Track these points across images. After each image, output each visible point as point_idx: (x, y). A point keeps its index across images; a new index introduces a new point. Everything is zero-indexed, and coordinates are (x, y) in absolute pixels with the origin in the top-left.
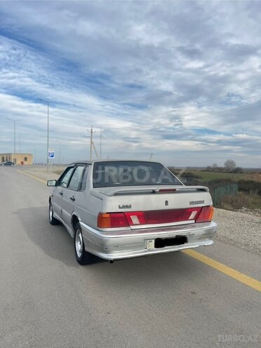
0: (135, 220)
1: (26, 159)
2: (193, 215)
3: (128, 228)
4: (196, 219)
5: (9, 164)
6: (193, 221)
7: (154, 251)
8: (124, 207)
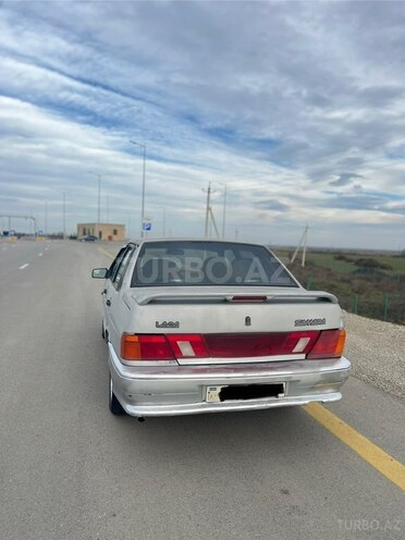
0: (186, 348)
1: (115, 232)
2: (302, 344)
3: (174, 363)
4: (308, 351)
5: (91, 239)
6: (303, 356)
7: (219, 405)
8: (165, 325)
